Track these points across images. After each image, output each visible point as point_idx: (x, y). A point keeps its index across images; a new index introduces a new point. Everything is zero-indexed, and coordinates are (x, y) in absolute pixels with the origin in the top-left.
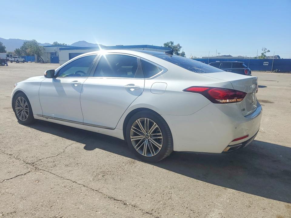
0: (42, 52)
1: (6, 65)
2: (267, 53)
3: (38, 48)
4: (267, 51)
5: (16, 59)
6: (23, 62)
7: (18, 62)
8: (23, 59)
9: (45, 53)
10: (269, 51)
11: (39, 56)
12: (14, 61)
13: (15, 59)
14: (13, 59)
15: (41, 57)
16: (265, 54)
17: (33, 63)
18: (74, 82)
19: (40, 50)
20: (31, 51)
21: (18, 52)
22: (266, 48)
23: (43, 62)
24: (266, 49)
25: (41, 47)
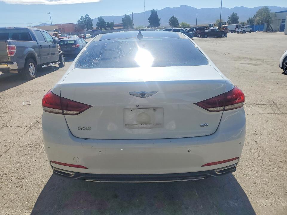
0: (272, 19)
1: (225, 36)
3: (269, 15)
5: (243, 30)
6: (250, 32)
7: (244, 32)
8: (249, 29)
9: (277, 20)
11: (268, 25)
12: (241, 32)
13: (241, 30)
14: (240, 30)
15: (271, 25)
17: (261, 32)
19: (270, 18)
20: (259, 20)
21: (251, 21)
23: (273, 31)
25: (272, 14)
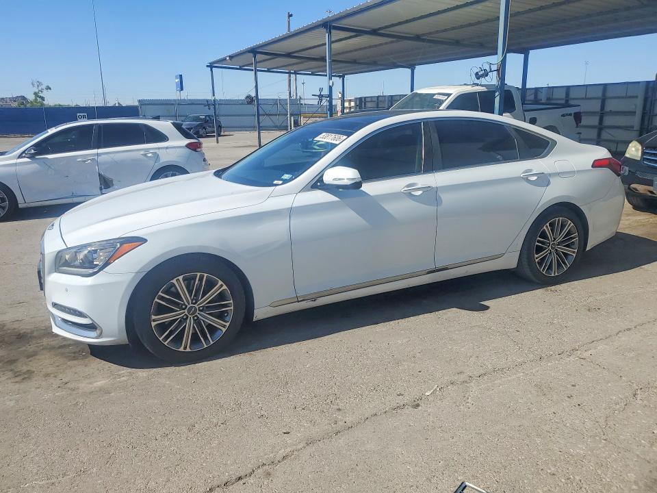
2: (45, 91)
4: (44, 87)
10: (48, 88)
16: (41, 94)
18: (408, 186)
22: (40, 81)
24: (40, 84)
